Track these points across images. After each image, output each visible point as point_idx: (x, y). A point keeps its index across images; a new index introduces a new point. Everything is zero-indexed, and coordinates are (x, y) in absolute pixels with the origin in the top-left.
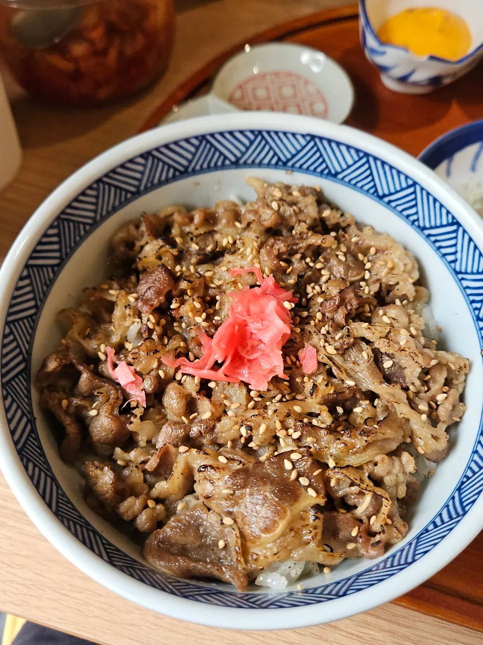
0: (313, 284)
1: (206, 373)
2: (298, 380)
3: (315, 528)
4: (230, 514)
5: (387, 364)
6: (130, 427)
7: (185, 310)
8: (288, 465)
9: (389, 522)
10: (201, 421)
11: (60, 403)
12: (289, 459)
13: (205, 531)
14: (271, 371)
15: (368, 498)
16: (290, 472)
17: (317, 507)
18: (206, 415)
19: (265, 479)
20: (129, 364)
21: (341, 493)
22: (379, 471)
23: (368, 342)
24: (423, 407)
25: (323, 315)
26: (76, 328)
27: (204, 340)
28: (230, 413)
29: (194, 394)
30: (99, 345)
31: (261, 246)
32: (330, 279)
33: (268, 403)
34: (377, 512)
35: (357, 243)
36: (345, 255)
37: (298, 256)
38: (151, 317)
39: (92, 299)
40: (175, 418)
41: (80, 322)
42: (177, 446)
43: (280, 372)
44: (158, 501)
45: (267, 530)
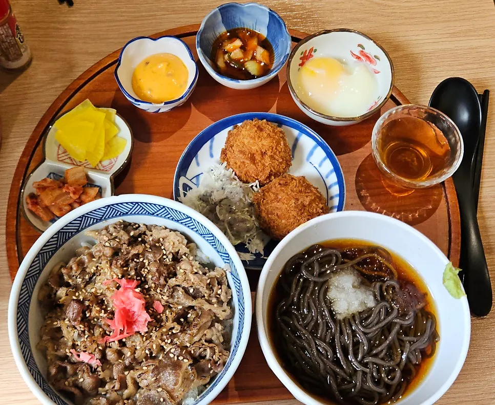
0: (143, 270)
1: (119, 337)
2: (159, 317)
3: (193, 373)
4: (159, 387)
5: (191, 291)
6: (100, 377)
7: (94, 314)
8: (171, 355)
9: (221, 354)
10: (128, 358)
11: (65, 384)
12: (171, 353)
13: (153, 398)
14: (146, 321)
15: (208, 350)
16: (174, 357)
17: (190, 365)
18: (129, 354)
19: (166, 366)
20: (85, 351)
21: (197, 354)
22: (208, 336)
23: (179, 286)
24: (214, 300)
25: (155, 283)
26: (50, 349)
27: (109, 322)
28: (138, 348)
29: (119, 348)
30: (65, 351)
31: (111, 265)
32: (149, 263)
33: (151, 334)
34: (214, 353)
35: (153, 240)
36: (150, 248)
37: (130, 261)
38: (81, 326)
39: (47, 331)
40: (116, 363)
41: (50, 345)
42: (123, 374)
43: (149, 319)
44: (128, 399)
45: (175, 384)
